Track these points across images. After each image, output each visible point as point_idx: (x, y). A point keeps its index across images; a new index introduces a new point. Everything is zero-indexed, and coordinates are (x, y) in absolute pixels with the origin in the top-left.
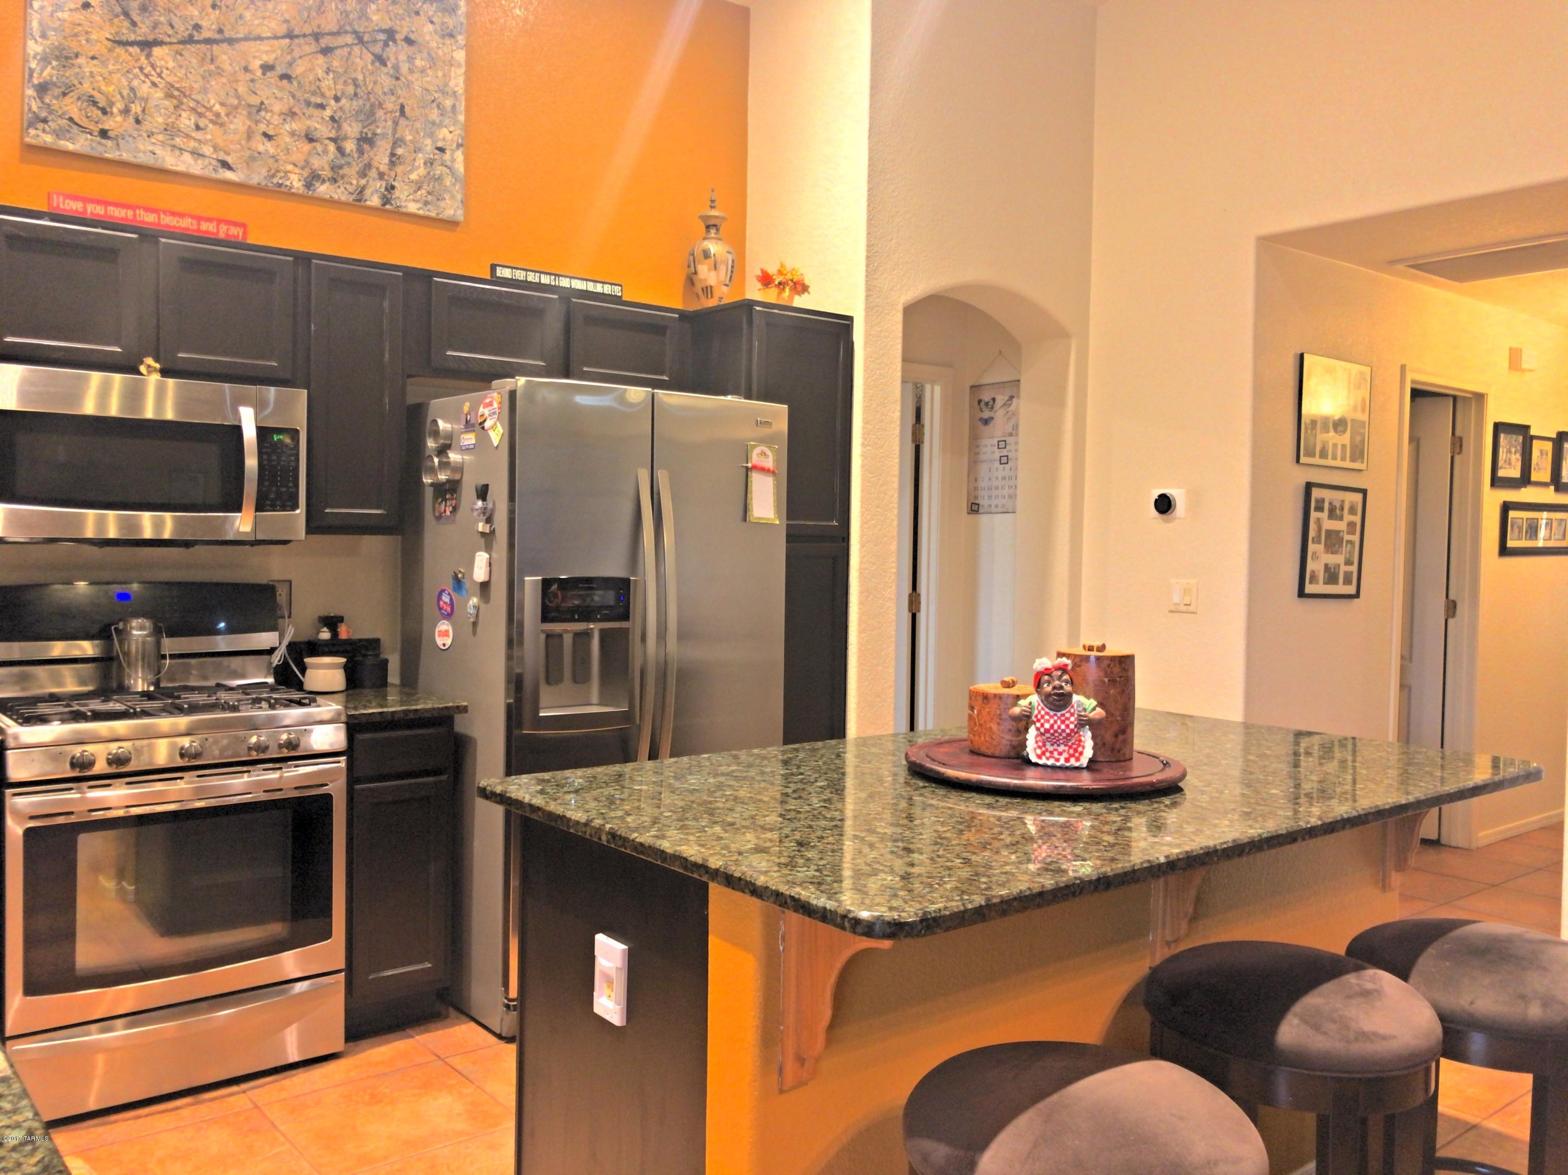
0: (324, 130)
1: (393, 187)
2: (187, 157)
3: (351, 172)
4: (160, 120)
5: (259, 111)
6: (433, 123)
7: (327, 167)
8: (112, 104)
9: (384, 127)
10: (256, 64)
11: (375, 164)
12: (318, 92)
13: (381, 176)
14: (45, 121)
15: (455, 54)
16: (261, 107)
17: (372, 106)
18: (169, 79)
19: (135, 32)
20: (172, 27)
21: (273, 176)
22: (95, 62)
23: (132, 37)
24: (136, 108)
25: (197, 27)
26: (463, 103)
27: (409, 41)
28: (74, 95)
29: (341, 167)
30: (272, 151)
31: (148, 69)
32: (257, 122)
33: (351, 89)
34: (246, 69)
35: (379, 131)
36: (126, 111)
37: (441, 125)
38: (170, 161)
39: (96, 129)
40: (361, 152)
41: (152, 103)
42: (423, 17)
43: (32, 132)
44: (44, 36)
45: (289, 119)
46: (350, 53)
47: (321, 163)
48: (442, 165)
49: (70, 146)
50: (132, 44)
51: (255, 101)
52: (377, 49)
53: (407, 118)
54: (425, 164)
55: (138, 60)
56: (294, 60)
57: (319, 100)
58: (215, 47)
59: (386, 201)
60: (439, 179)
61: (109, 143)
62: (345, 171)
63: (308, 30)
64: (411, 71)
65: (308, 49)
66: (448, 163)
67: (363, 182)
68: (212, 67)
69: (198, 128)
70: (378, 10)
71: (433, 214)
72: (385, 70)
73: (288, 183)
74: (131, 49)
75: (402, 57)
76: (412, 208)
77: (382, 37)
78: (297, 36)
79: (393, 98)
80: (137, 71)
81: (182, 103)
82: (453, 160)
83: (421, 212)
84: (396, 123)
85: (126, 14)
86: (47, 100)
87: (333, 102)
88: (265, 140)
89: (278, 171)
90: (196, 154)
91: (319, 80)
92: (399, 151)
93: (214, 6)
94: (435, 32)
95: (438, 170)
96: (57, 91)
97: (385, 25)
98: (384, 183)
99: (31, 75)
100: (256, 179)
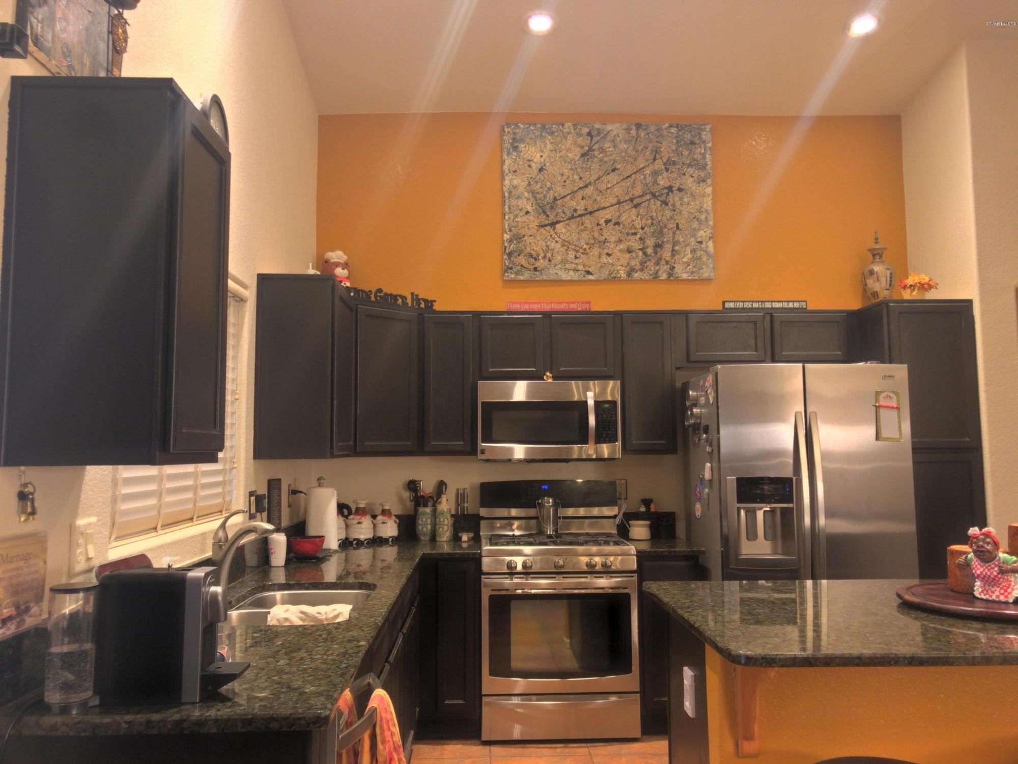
0: (636, 245)
1: (674, 267)
2: (571, 272)
3: (650, 265)
4: (560, 258)
5: (604, 243)
6: (695, 229)
7: (638, 264)
8: (538, 255)
9: (668, 236)
10: (602, 221)
11: (663, 257)
12: (633, 227)
13: (667, 262)
14: (511, 268)
15: (706, 190)
16: (605, 241)
17: (661, 228)
18: (563, 238)
19: (548, 220)
20: (564, 213)
21: (611, 274)
22: (532, 237)
23: (547, 222)
24: (549, 255)
25: (575, 210)
26: (712, 215)
27: (680, 190)
28: (523, 254)
29: (646, 262)
30: (611, 261)
31: (554, 235)
32: (603, 249)
33: (650, 221)
34: (598, 224)
35: (665, 240)
36: (545, 257)
37: (699, 229)
38: (564, 276)
39: (532, 268)
40: (656, 252)
41: (556, 251)
42: (687, 176)
43: (506, 274)
44: (510, 231)
45: (619, 244)
46: (649, 204)
47: (635, 263)
48: (701, 250)
49: (522, 278)
50: (546, 225)
51: (602, 239)
52: (663, 198)
53: (680, 230)
54: (691, 252)
55: (549, 232)
56: (621, 214)
57: (633, 231)
58: (583, 217)
59: (670, 275)
60: (700, 258)
61: (538, 273)
62: (648, 263)
63: (627, 198)
64: (681, 205)
65: (627, 207)
66: (705, 249)
68: (582, 227)
69: (576, 258)
70: (663, 178)
71: (696, 278)
72: (667, 207)
73: (619, 276)
74: (546, 228)
75: (677, 199)
76: (685, 276)
77: (665, 191)
78: (623, 202)
79: (672, 221)
80: (549, 237)
81: (569, 248)
82: (707, 247)
83: (690, 278)
84: (674, 234)
85: (544, 212)
86: (512, 259)
87: (640, 230)
88: (607, 257)
89: (614, 271)
90: (576, 270)
91: (633, 221)
92: (677, 248)
93: (583, 199)
94: (694, 181)
95: (699, 253)
96: (516, 254)
97: (667, 185)
98: (668, 266)
99: (505, 249)
100: (603, 277)
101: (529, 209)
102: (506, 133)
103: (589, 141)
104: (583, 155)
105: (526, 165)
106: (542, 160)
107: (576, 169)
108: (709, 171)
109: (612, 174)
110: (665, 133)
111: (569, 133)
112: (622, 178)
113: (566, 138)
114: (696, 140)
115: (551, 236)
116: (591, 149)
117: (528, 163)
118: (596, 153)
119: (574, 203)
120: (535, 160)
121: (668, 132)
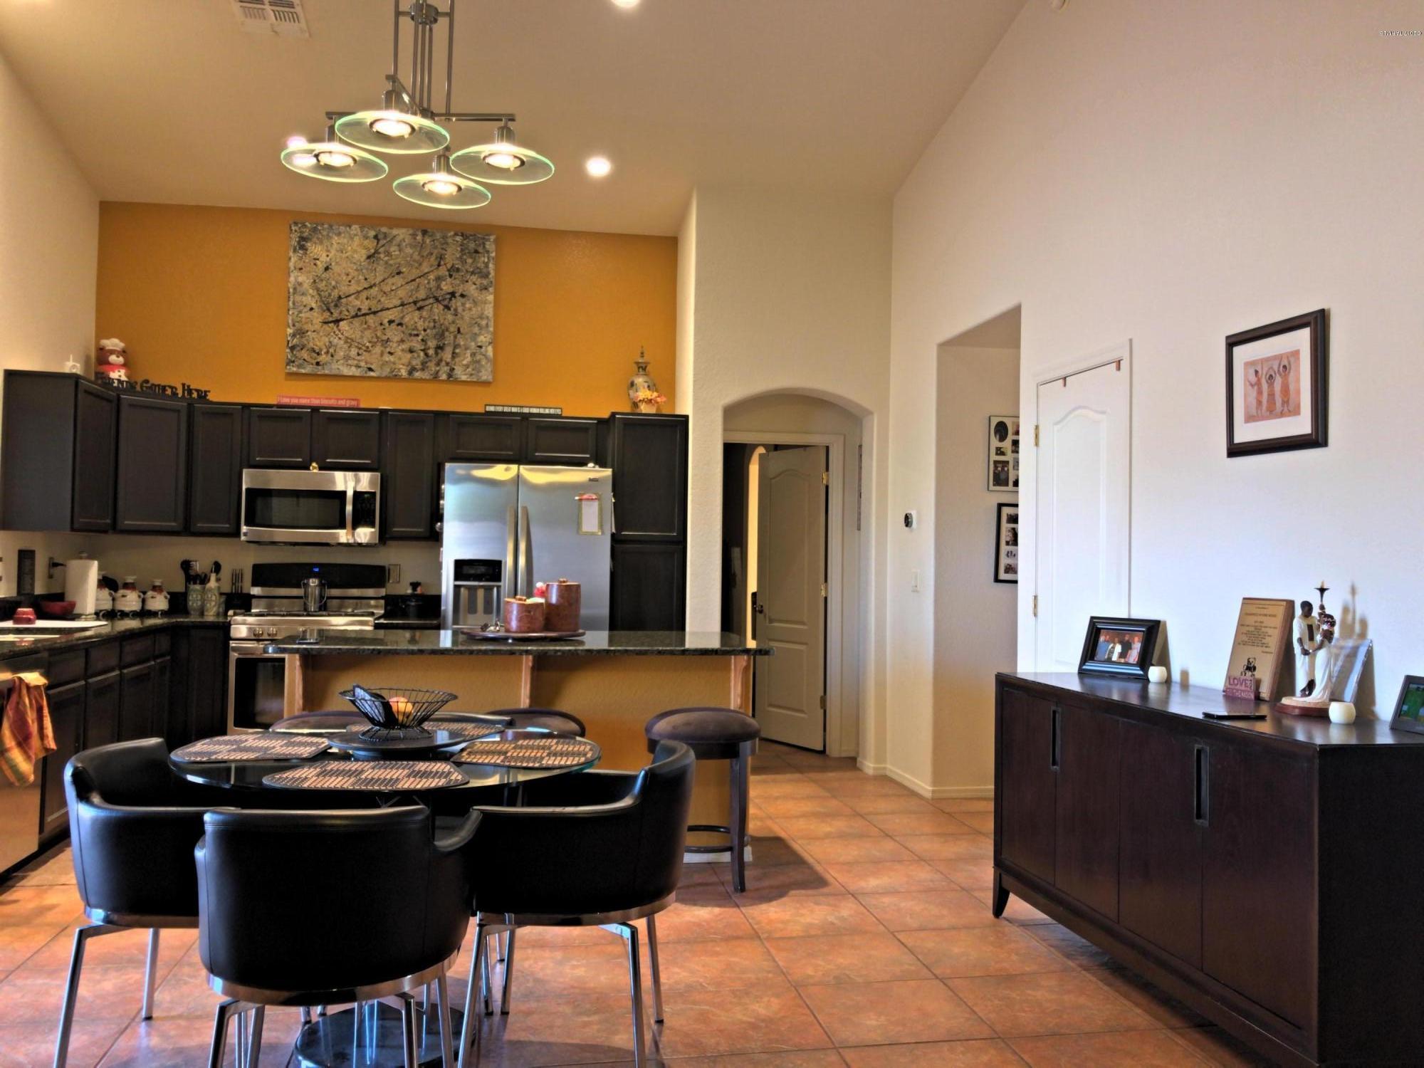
0: (418, 346)
1: (454, 369)
2: (353, 368)
3: (432, 366)
4: (342, 354)
5: (387, 342)
6: (476, 334)
7: (419, 363)
8: (321, 350)
9: (449, 338)
10: (385, 321)
11: (444, 358)
12: (416, 328)
13: (447, 364)
14: (294, 362)
15: (488, 298)
16: (388, 340)
17: (443, 332)
18: (346, 335)
19: (332, 317)
20: (348, 311)
21: (393, 372)
22: (315, 333)
23: (331, 319)
24: (331, 350)
25: (359, 309)
26: (492, 321)
27: (462, 296)
28: (306, 349)
29: (426, 363)
30: (393, 360)
31: (337, 332)
32: (386, 348)
33: (432, 324)
34: (381, 324)
35: (446, 342)
36: (327, 353)
37: (480, 334)
38: (346, 371)
39: (314, 362)
40: (437, 354)
41: (338, 346)
42: (470, 283)
43: (288, 367)
44: (294, 325)
45: (401, 344)
46: (431, 308)
47: (416, 363)
48: (480, 354)
49: (303, 371)
50: (331, 322)
51: (385, 338)
52: (446, 303)
53: (462, 334)
54: (471, 355)
55: (333, 329)
56: (404, 316)
57: (415, 332)
58: (367, 317)
59: (450, 376)
60: (478, 362)
61: (320, 367)
62: (429, 364)
63: (411, 300)
64: (464, 310)
65: (410, 310)
66: (484, 353)
67: (438, 368)
68: (365, 326)
69: (359, 354)
70: (447, 284)
71: (475, 380)
72: (450, 312)
73: (400, 374)
74: (330, 325)
75: (459, 304)
76: (464, 378)
77: (448, 296)
78: (406, 304)
79: (454, 325)
80: (332, 334)
81: (351, 345)
82: (486, 351)
83: (469, 380)
84: (455, 337)
85: (328, 310)
86: (295, 353)
87: (423, 332)
88: (389, 355)
89: (395, 369)
90: (358, 366)
91: (416, 323)
92: (457, 351)
93: (367, 299)
94: (477, 289)
95: (478, 357)
96: (298, 348)
97: (451, 290)
98: (449, 368)
99: (288, 344)
100: (384, 374)
101: (314, 305)
102: (293, 231)
103: (375, 244)
104: (369, 257)
105: (312, 264)
106: (328, 259)
107: (362, 270)
108: (492, 280)
109: (397, 277)
110: (450, 240)
111: (356, 235)
112: (406, 280)
113: (352, 238)
114: (480, 250)
115: (334, 332)
116: (376, 252)
117: (314, 262)
118: (382, 256)
119: (358, 303)
120: (321, 259)
121: (454, 240)
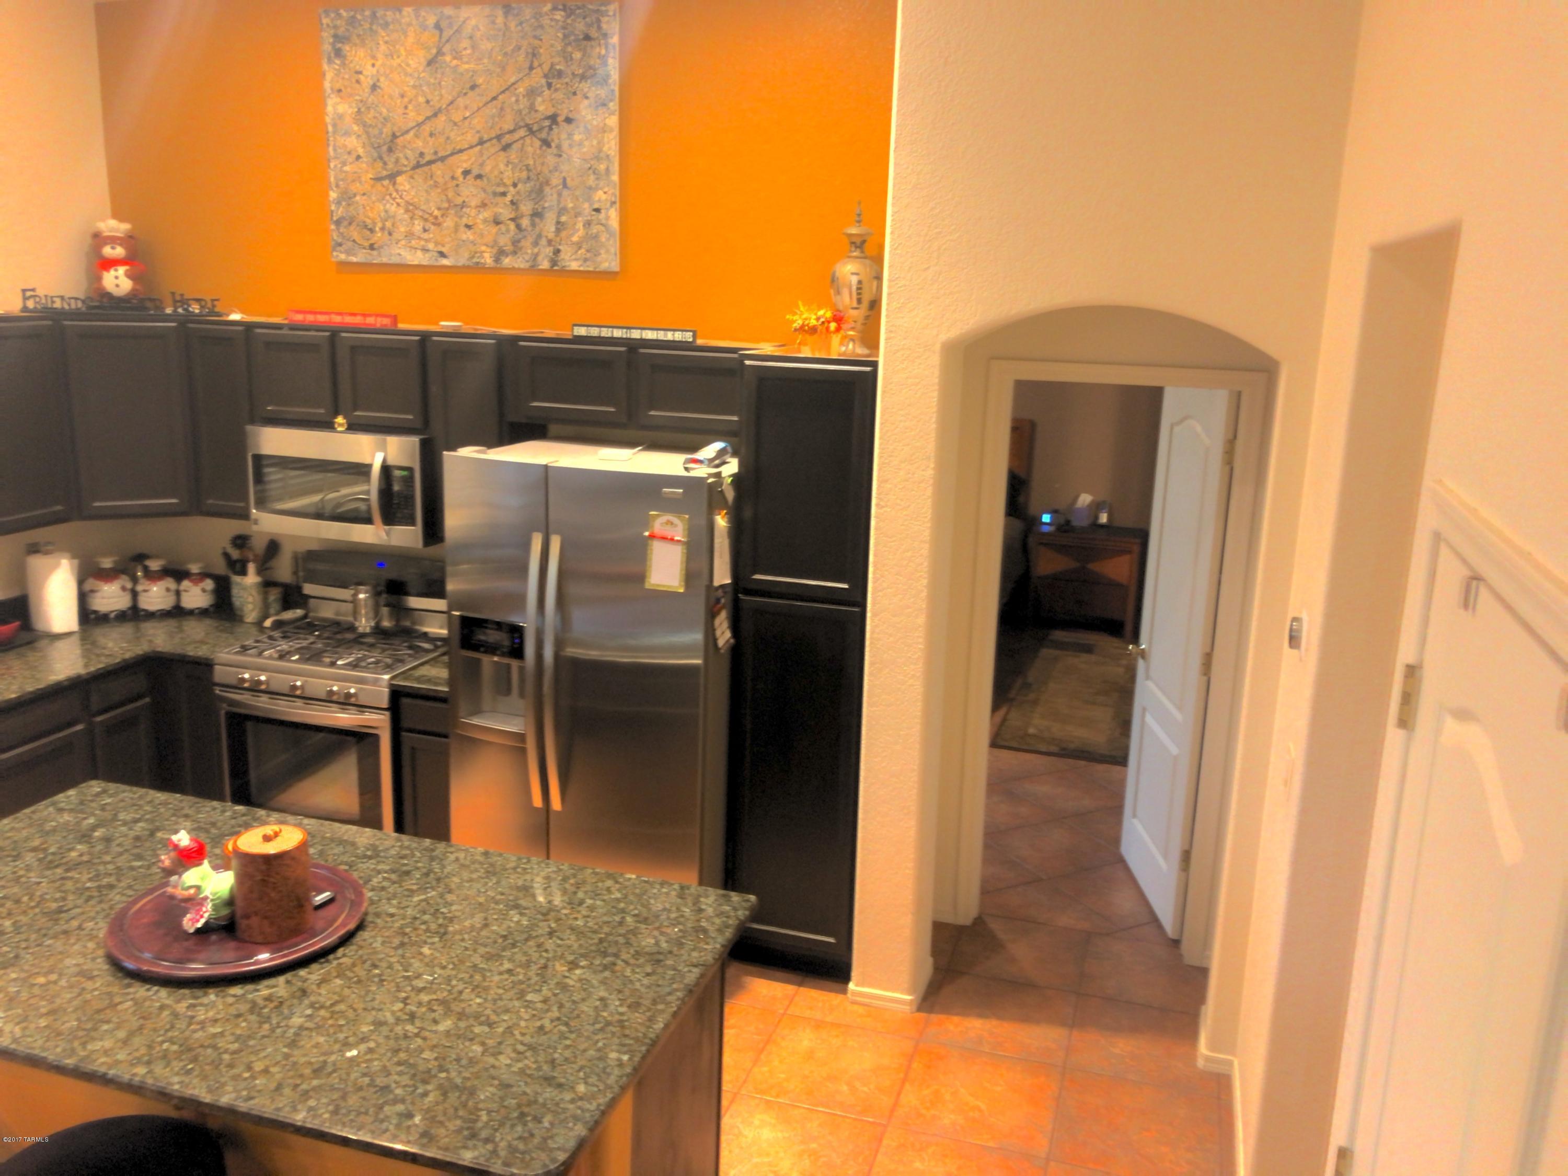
0: (506, 213)
1: (559, 251)
2: (419, 253)
3: (527, 243)
4: (403, 230)
5: (462, 208)
6: (590, 188)
7: (509, 243)
8: (375, 224)
9: (551, 200)
10: (458, 173)
11: (544, 234)
12: (502, 183)
13: (550, 242)
15: (607, 121)
16: (463, 205)
17: (541, 185)
18: (407, 198)
19: (386, 169)
21: (473, 257)
22: (365, 197)
23: (385, 173)
24: (389, 224)
25: (422, 154)
26: (617, 164)
27: (568, 120)
28: (354, 224)
29: (519, 241)
30: (471, 237)
31: (394, 194)
32: (461, 217)
33: (524, 175)
34: (453, 178)
35: (546, 205)
36: (383, 228)
37: (597, 188)
38: (409, 258)
39: (366, 244)
40: (533, 225)
41: (397, 218)
42: (579, 96)
43: (335, 253)
44: (337, 186)
45: (482, 210)
46: (523, 145)
47: (504, 241)
48: (598, 224)
49: (354, 259)
50: (385, 178)
51: (459, 201)
52: (543, 135)
53: (569, 189)
54: (584, 226)
55: (388, 189)
56: (484, 162)
57: (501, 189)
58: (433, 166)
59: (554, 263)
61: (375, 253)
62: (523, 243)
63: (493, 134)
64: (571, 146)
65: (493, 150)
66: (604, 222)
67: (536, 250)
68: (432, 182)
69: (425, 230)
70: (544, 101)
71: (591, 269)
72: (549, 151)
73: (483, 261)
74: (384, 182)
75: (564, 136)
76: (574, 266)
77: (547, 123)
78: (486, 142)
79: (557, 174)
80: (388, 197)
81: (414, 214)
82: (608, 218)
83: (582, 269)
84: (560, 195)
85: (381, 158)
86: (341, 230)
87: (511, 189)
88: (466, 230)
89: (476, 253)
90: (425, 250)
91: (502, 173)
92: (563, 219)
93: (431, 135)
94: (590, 106)
95: (595, 229)
96: (345, 223)
97: (549, 113)
98: (551, 249)
99: (331, 215)
100: (462, 261)
101: (361, 151)
102: (325, 26)
103: (437, 38)
104: (430, 63)
105: (354, 81)
106: (374, 71)
107: (421, 86)
108: (612, 87)
109: (471, 94)
110: (546, 21)
111: (410, 24)
112: (485, 99)
113: (405, 33)
114: (593, 33)
115: (391, 195)
116: (440, 53)
117: (356, 76)
118: (448, 58)
119: (420, 143)
120: (365, 73)
121: (552, 20)
